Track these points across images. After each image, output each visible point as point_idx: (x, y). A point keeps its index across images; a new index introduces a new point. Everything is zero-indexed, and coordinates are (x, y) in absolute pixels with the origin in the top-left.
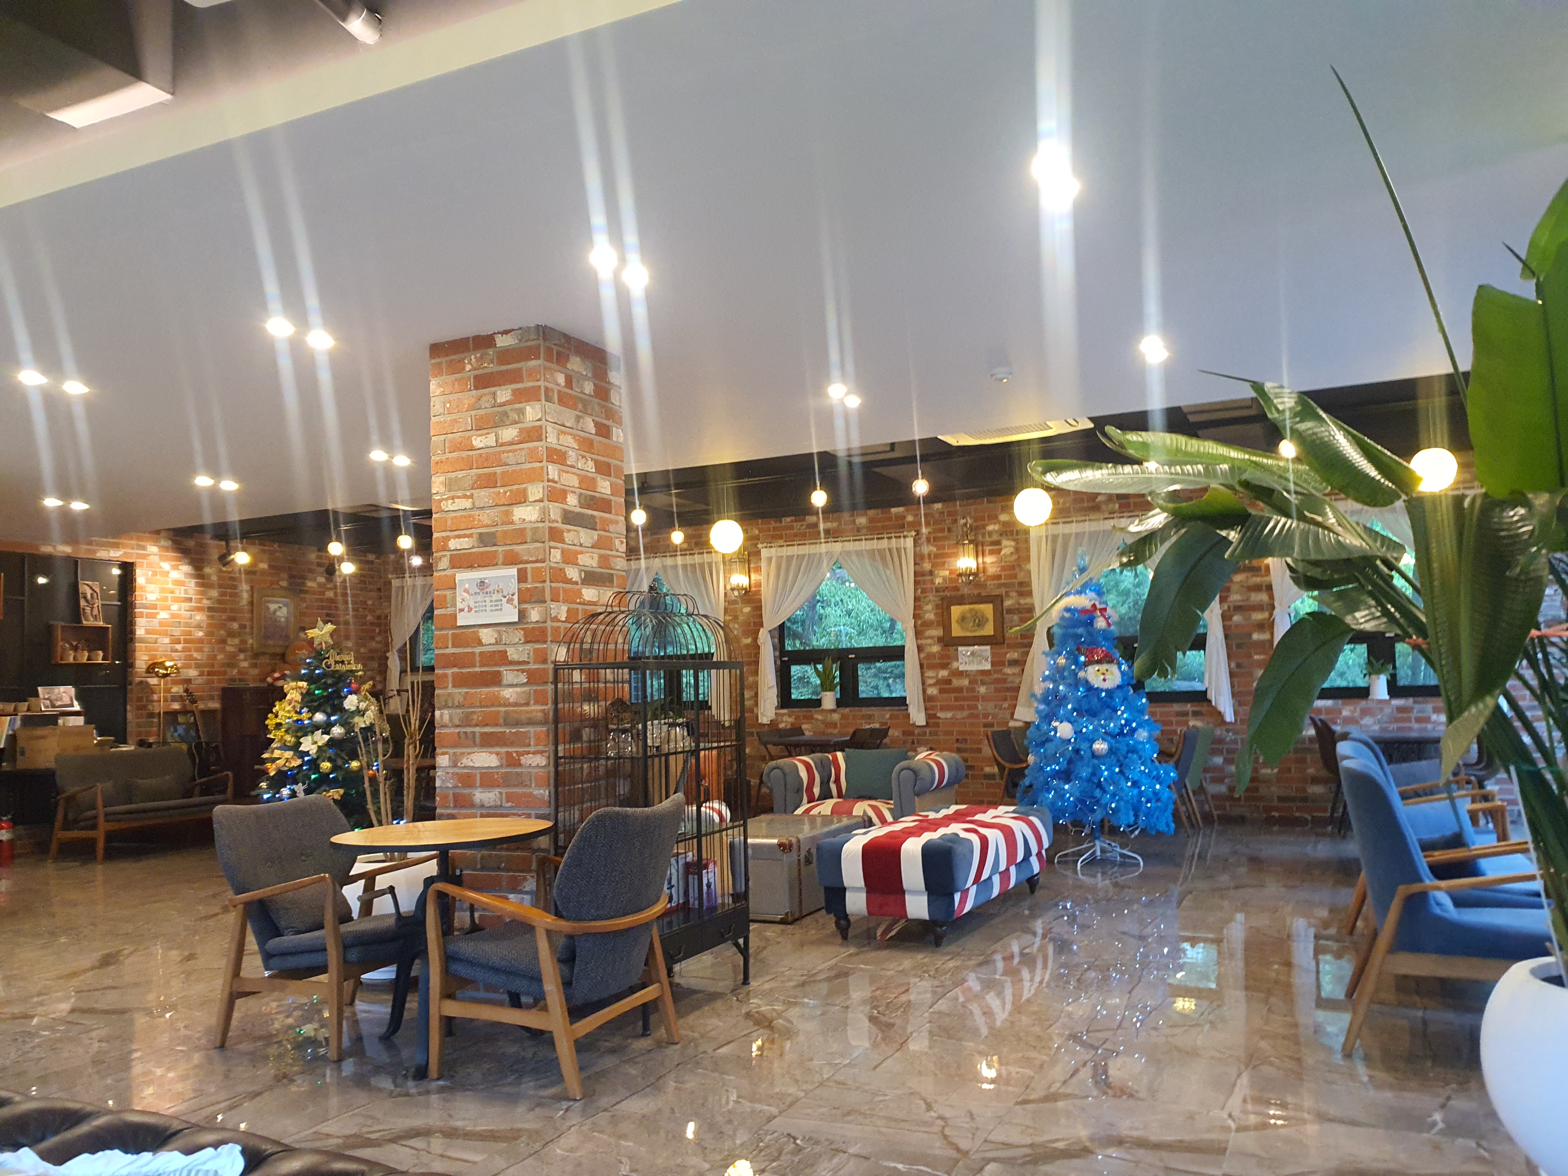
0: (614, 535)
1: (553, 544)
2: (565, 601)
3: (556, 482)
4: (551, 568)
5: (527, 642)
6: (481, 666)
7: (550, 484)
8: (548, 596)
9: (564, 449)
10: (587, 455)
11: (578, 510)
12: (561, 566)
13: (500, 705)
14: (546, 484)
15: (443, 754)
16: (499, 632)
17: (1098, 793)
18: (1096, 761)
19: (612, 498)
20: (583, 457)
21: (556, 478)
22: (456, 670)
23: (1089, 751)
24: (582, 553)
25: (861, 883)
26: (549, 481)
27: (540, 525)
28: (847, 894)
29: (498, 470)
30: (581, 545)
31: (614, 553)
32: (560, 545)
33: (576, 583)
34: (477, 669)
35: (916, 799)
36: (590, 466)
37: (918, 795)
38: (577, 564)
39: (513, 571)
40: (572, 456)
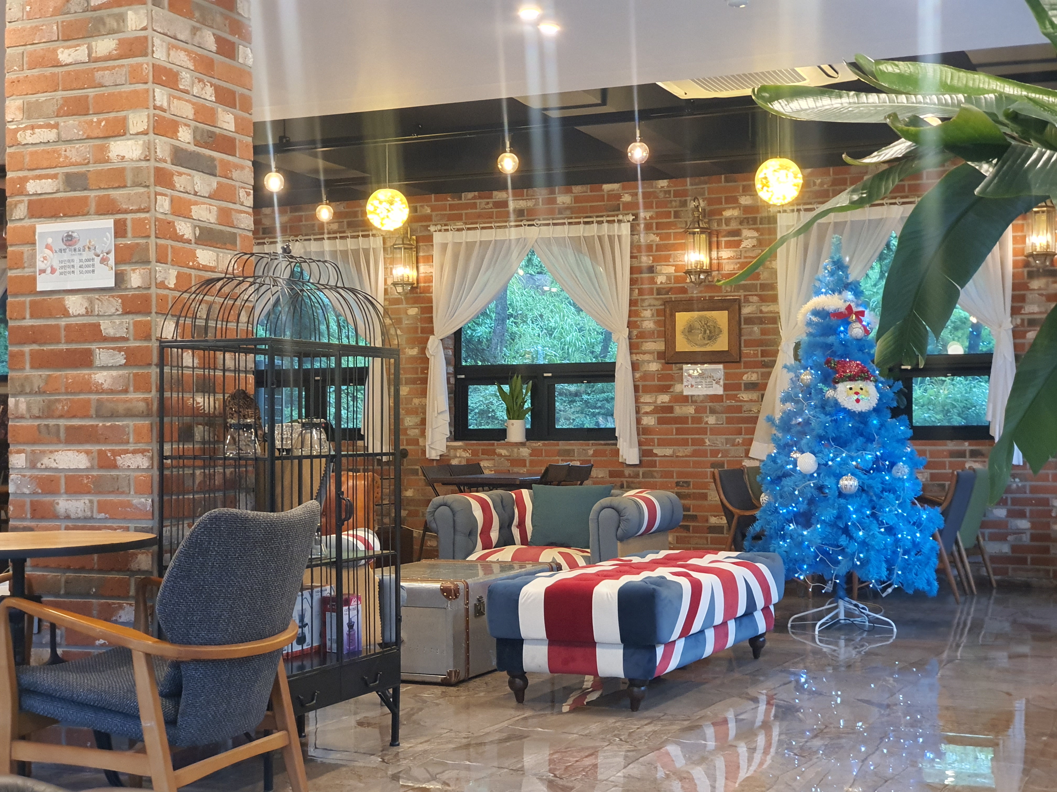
0: (237, 184)
1: (159, 189)
2: (174, 263)
3: (164, 111)
4: (157, 219)
5: (125, 313)
6: (67, 342)
7: (157, 112)
8: (152, 255)
9: (175, 68)
10: (206, 78)
11: (192, 148)
12: (171, 218)
13: (90, 392)
14: (152, 111)
15: (19, 452)
16: (91, 302)
17: (843, 541)
18: (842, 501)
19: (237, 136)
20: (200, 80)
21: (165, 105)
22: (35, 347)
23: (834, 487)
24: (196, 203)
25: (542, 633)
26: (155, 108)
27: (144, 164)
28: (525, 646)
29: (91, 92)
30: (196, 194)
31: (237, 207)
32: (169, 192)
33: (189, 242)
34: (63, 347)
35: (619, 543)
36: (209, 93)
37: (621, 539)
38: (190, 217)
39: (108, 223)
40: (186, 80)
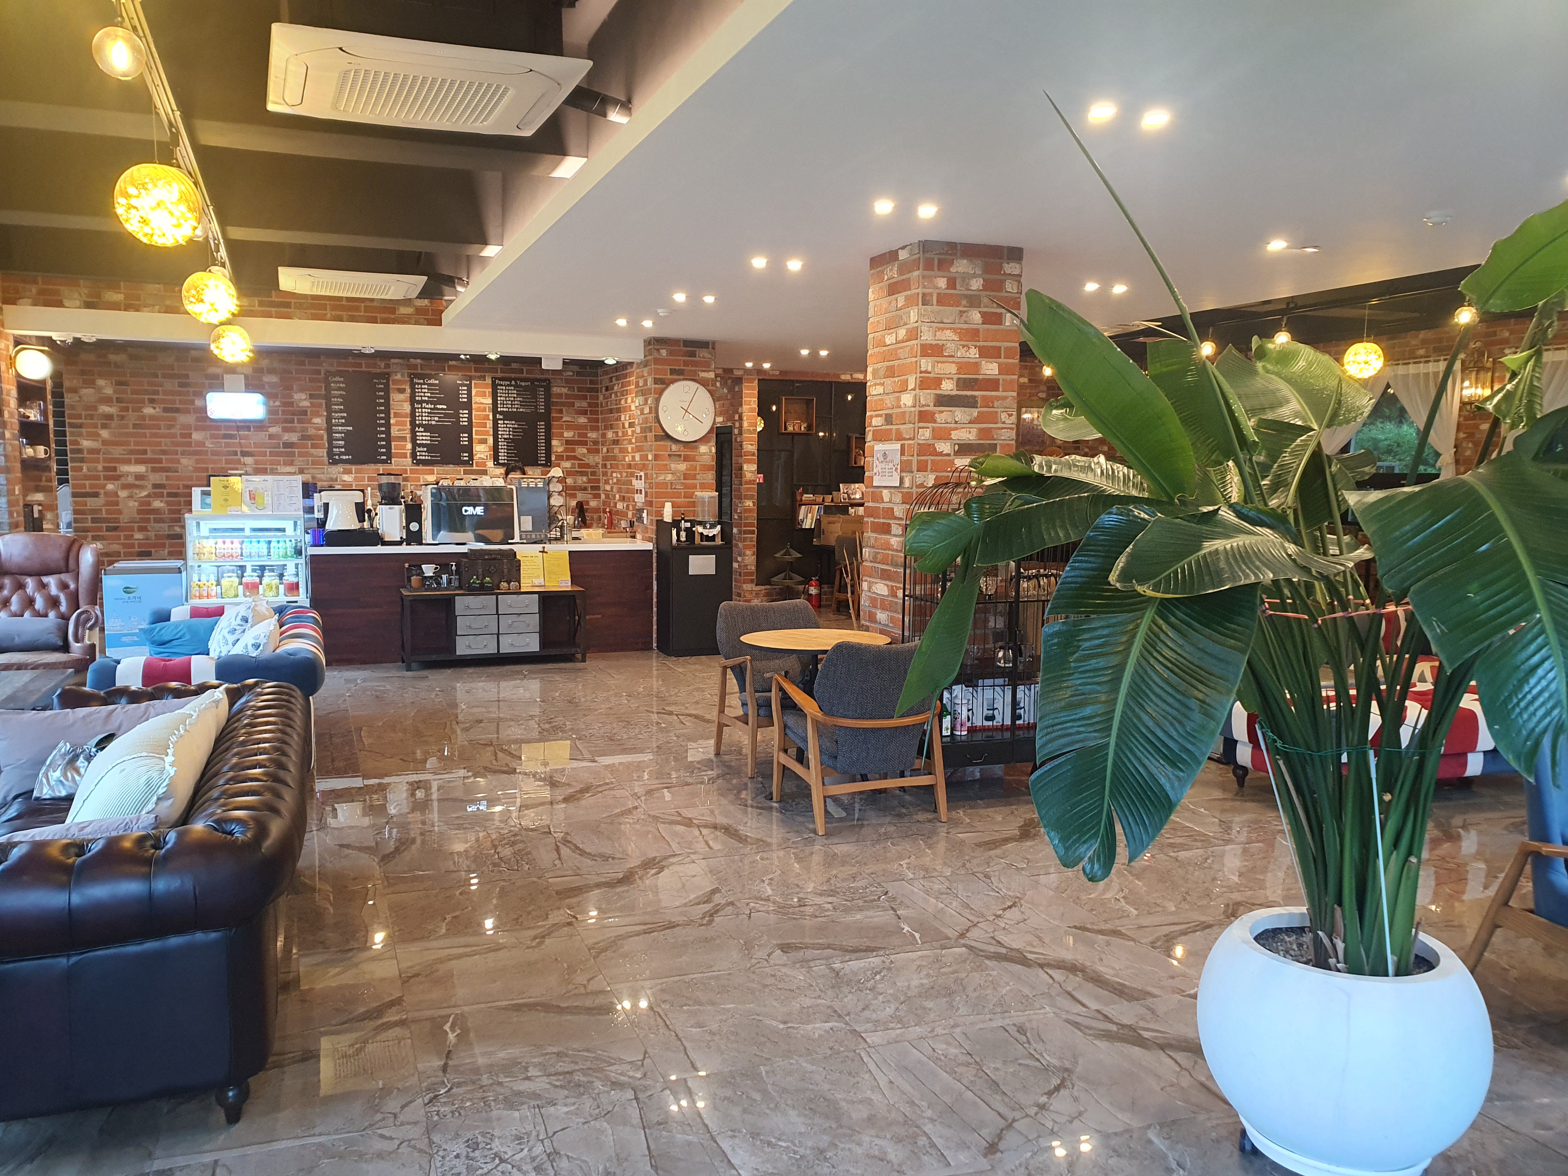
3: (930, 373)
6: (884, 518)
7: (922, 375)
9: (940, 343)
10: (970, 343)
11: (955, 393)
12: (932, 442)
13: (889, 550)
14: (919, 375)
15: (866, 581)
16: (891, 493)
19: (1001, 377)
20: (964, 346)
21: (930, 369)
22: (872, 519)
24: (956, 429)
26: (921, 372)
27: (913, 409)
28: (1238, 746)
29: (896, 363)
30: (956, 422)
31: (1000, 425)
32: (930, 425)
33: (949, 455)
34: (882, 521)
36: (973, 353)
38: (951, 439)
39: (898, 446)
40: (950, 348)
